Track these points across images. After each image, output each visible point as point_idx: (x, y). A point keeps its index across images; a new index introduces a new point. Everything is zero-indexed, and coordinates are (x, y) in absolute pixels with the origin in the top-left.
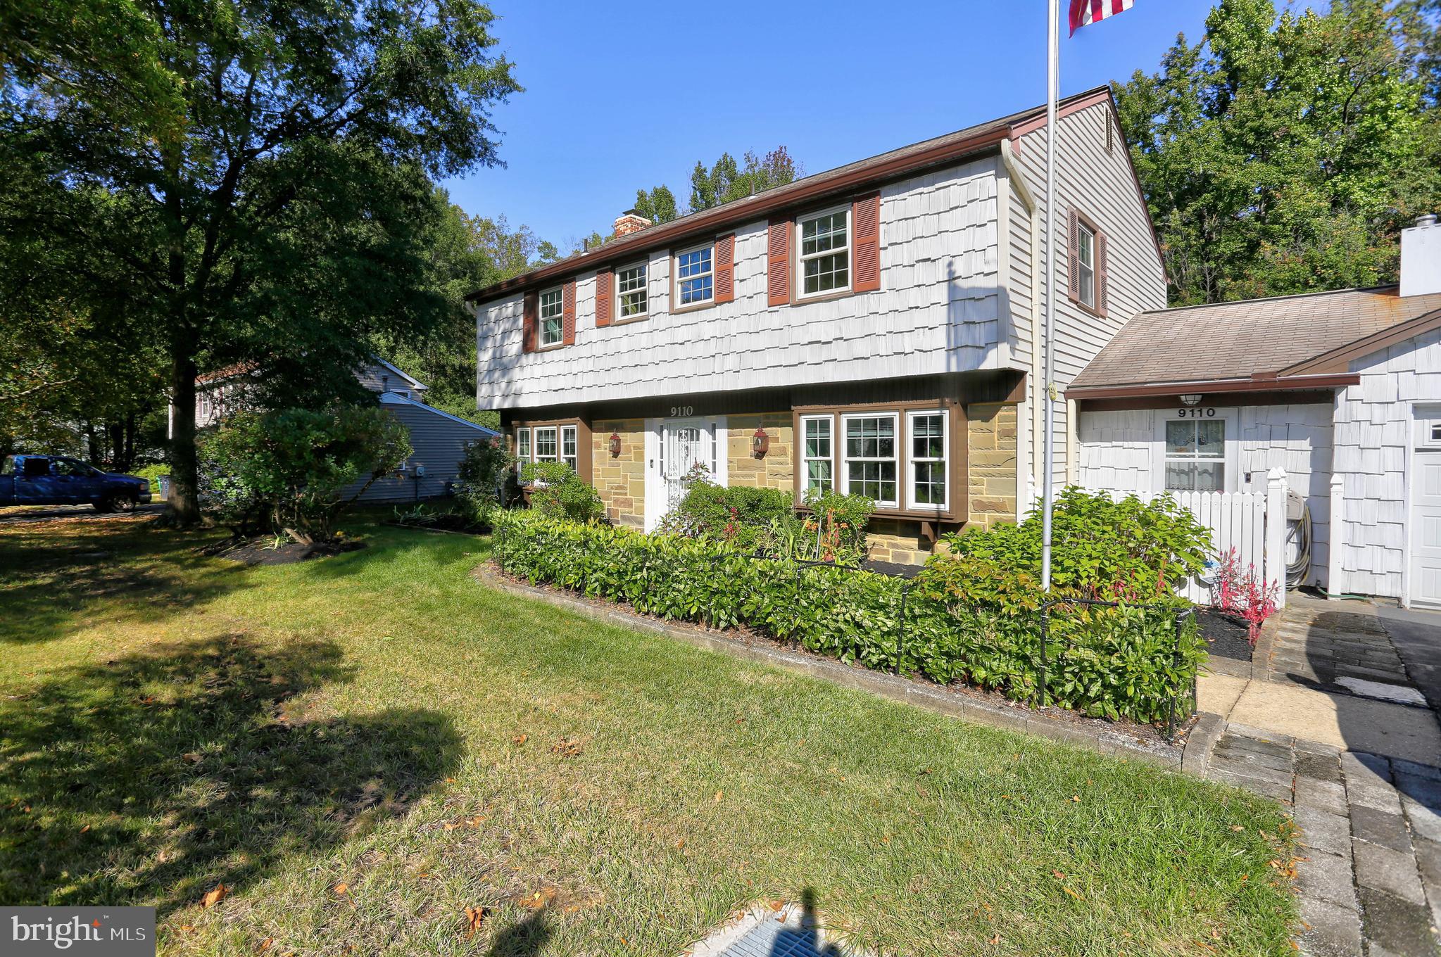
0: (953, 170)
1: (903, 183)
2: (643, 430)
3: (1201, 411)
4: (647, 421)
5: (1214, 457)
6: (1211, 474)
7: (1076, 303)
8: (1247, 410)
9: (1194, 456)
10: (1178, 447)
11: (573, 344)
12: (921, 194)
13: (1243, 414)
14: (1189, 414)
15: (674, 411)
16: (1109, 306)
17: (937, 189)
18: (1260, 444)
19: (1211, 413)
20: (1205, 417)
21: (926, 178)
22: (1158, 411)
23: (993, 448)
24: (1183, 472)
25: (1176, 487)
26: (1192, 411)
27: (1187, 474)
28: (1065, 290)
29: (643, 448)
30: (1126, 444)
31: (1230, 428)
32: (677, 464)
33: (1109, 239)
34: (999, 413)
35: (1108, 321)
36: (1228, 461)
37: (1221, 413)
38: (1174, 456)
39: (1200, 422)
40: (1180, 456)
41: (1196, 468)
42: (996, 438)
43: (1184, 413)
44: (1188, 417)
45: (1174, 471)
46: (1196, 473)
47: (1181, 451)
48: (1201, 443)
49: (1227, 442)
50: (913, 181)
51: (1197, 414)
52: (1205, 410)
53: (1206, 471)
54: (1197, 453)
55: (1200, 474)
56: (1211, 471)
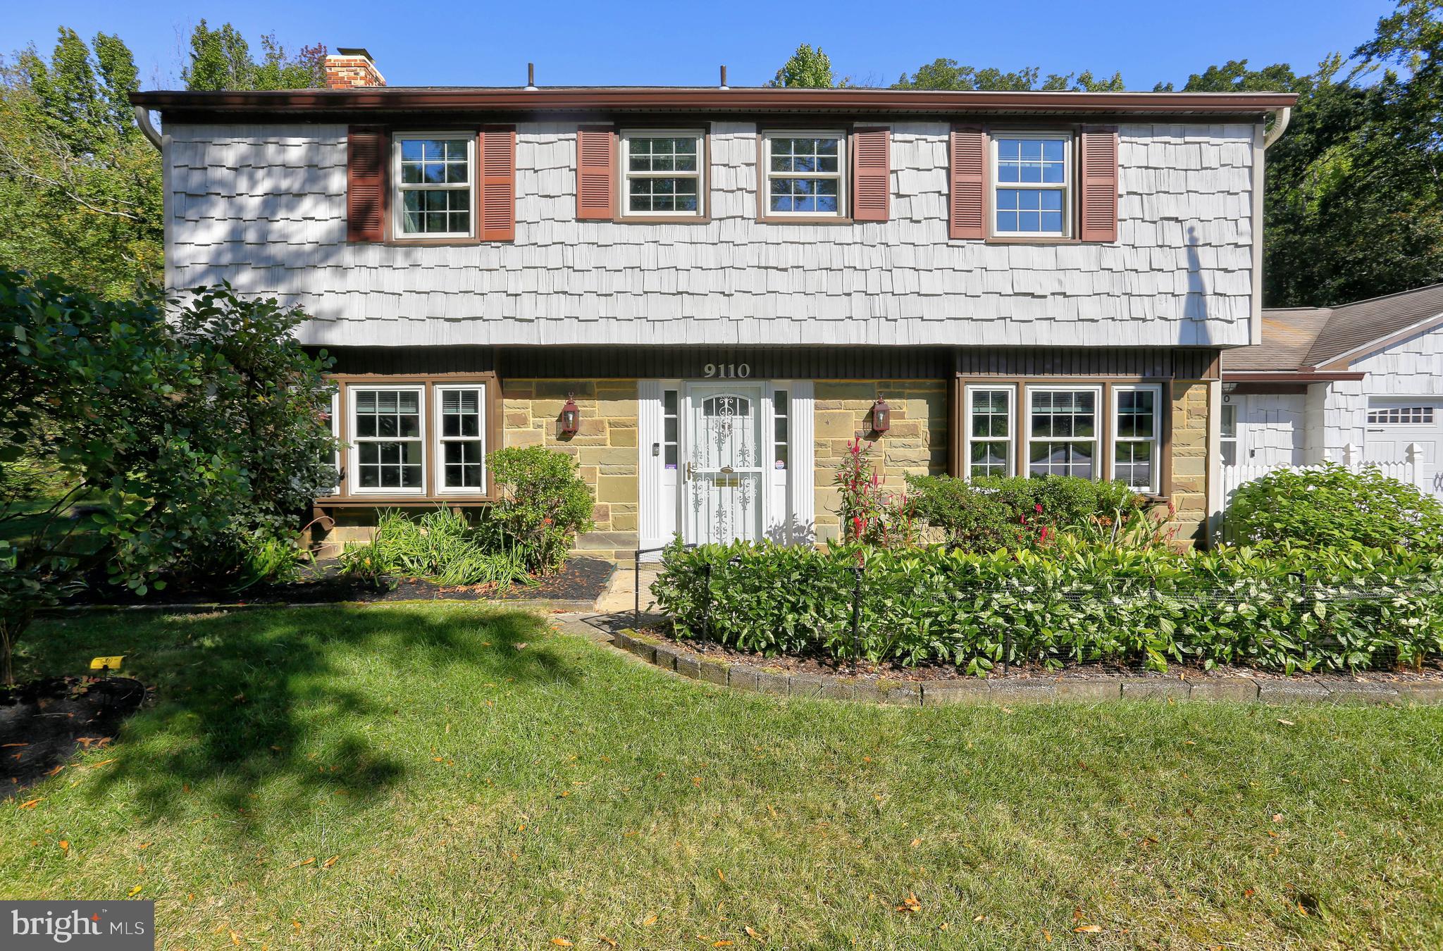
0: (1204, 126)
1: (1144, 126)
2: (634, 396)
4: (642, 383)
8: (1252, 398)
11: (510, 242)
12: (1165, 143)
15: (710, 369)
17: (1186, 143)
21: (1175, 127)
23: (1183, 427)
29: (636, 424)
32: (702, 448)
34: (1190, 391)
36: (1238, 440)
37: (1234, 400)
42: (1185, 416)
50: (1157, 126)
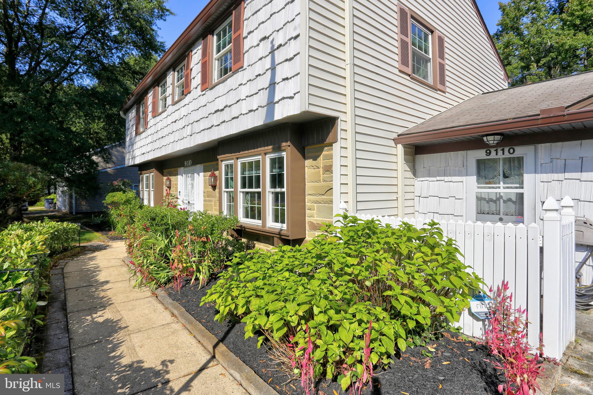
2: (178, 174)
3: (503, 150)
4: (179, 169)
5: (516, 188)
6: (514, 202)
7: (409, 75)
8: (543, 148)
9: (499, 188)
10: (487, 181)
11: (147, 128)
13: (540, 151)
14: (493, 153)
15: (186, 163)
16: (447, 84)
18: (556, 176)
19: (511, 151)
20: (507, 155)
22: (470, 152)
23: (319, 181)
24: (491, 200)
25: (486, 212)
26: (496, 151)
27: (495, 202)
28: (396, 64)
30: (446, 179)
31: (528, 162)
32: (187, 194)
33: (446, 39)
34: (324, 153)
35: (447, 95)
36: (527, 191)
37: (520, 151)
38: (485, 188)
39: (505, 160)
40: (490, 188)
41: (501, 197)
42: (321, 173)
43: (490, 153)
44: (493, 155)
45: (484, 199)
46: (502, 201)
47: (490, 183)
48: (505, 176)
49: (525, 175)
51: (500, 152)
52: (506, 150)
53: (510, 200)
54: (502, 184)
55: (504, 202)
56: (514, 199)
